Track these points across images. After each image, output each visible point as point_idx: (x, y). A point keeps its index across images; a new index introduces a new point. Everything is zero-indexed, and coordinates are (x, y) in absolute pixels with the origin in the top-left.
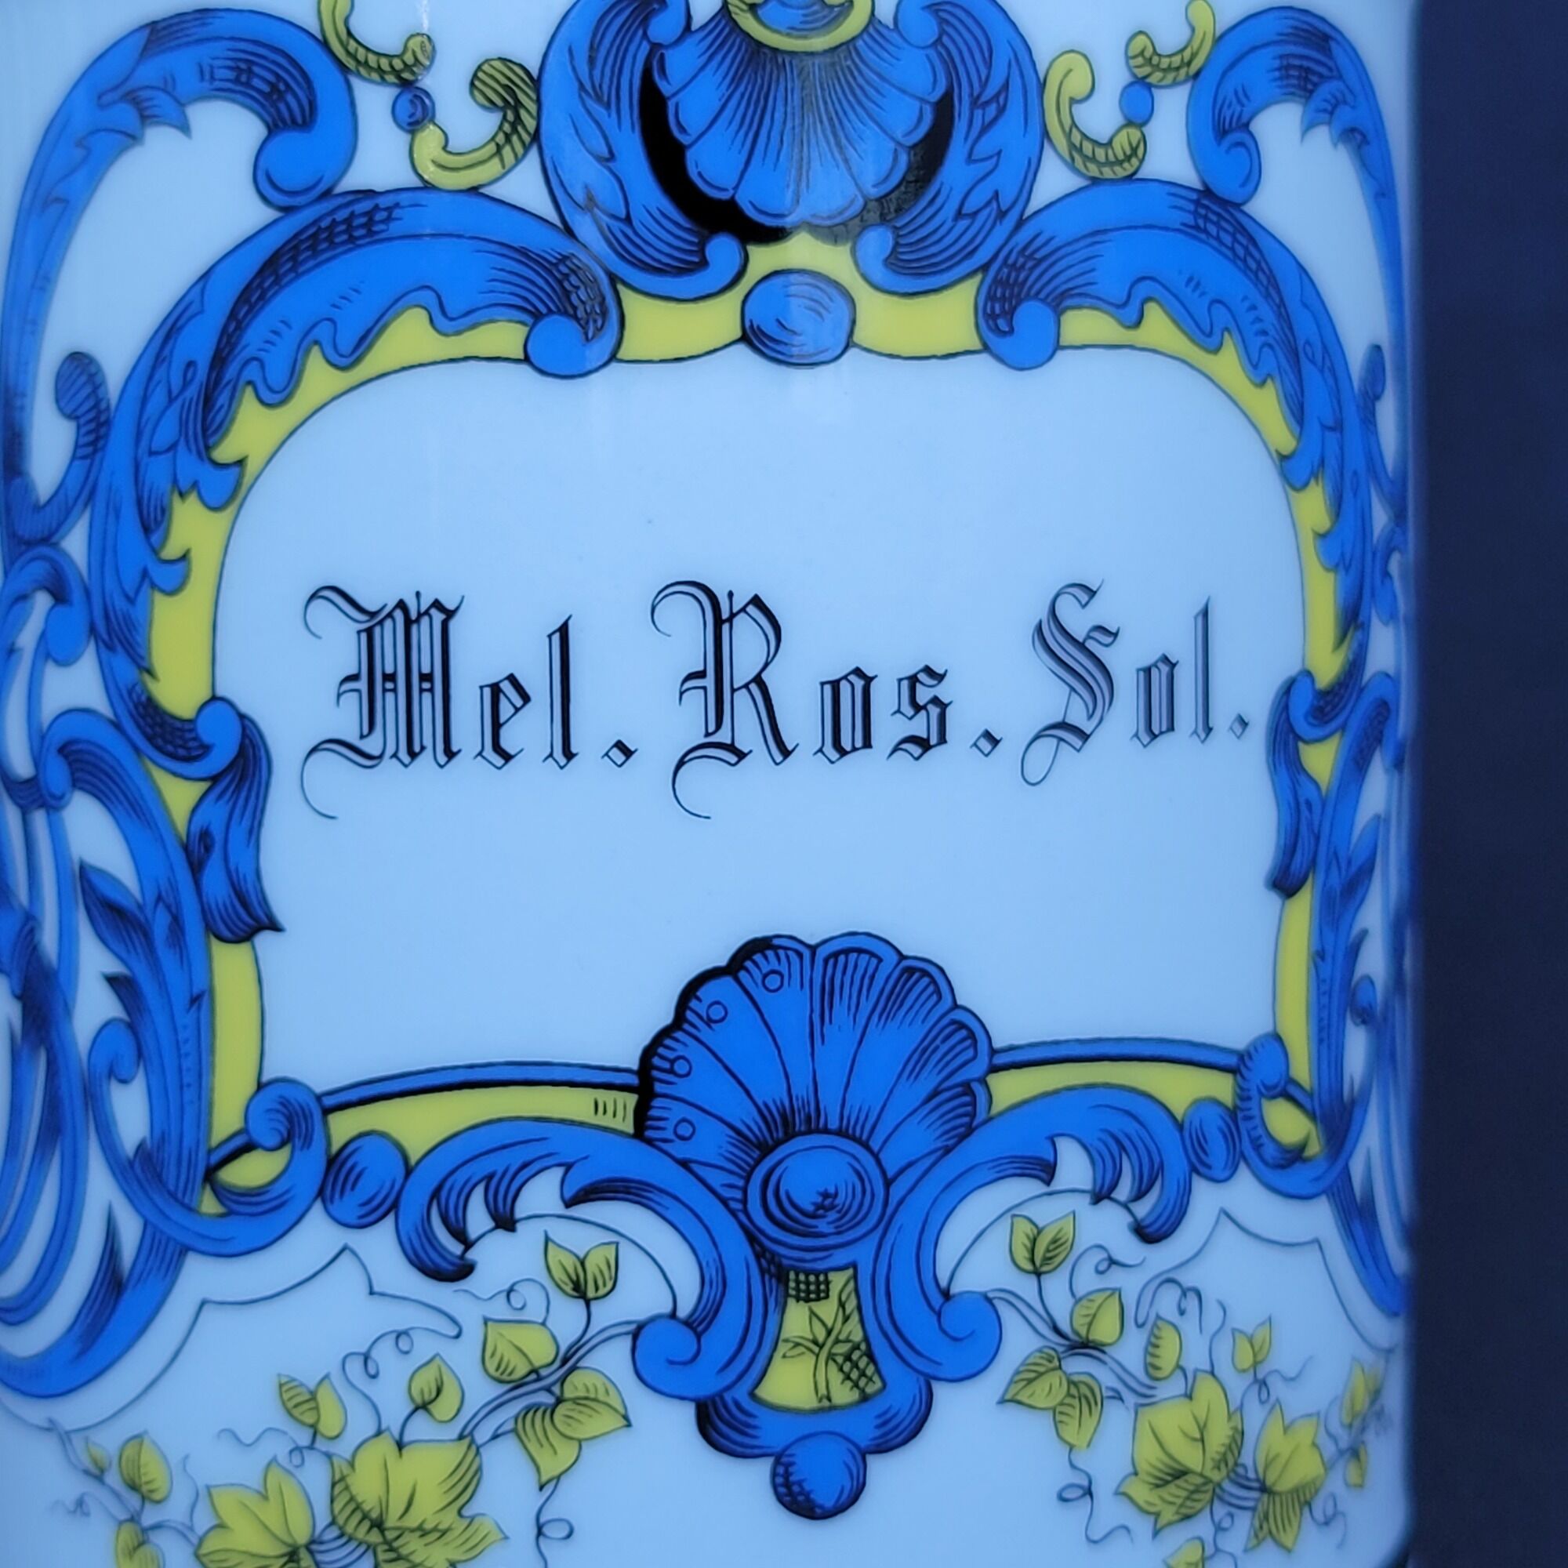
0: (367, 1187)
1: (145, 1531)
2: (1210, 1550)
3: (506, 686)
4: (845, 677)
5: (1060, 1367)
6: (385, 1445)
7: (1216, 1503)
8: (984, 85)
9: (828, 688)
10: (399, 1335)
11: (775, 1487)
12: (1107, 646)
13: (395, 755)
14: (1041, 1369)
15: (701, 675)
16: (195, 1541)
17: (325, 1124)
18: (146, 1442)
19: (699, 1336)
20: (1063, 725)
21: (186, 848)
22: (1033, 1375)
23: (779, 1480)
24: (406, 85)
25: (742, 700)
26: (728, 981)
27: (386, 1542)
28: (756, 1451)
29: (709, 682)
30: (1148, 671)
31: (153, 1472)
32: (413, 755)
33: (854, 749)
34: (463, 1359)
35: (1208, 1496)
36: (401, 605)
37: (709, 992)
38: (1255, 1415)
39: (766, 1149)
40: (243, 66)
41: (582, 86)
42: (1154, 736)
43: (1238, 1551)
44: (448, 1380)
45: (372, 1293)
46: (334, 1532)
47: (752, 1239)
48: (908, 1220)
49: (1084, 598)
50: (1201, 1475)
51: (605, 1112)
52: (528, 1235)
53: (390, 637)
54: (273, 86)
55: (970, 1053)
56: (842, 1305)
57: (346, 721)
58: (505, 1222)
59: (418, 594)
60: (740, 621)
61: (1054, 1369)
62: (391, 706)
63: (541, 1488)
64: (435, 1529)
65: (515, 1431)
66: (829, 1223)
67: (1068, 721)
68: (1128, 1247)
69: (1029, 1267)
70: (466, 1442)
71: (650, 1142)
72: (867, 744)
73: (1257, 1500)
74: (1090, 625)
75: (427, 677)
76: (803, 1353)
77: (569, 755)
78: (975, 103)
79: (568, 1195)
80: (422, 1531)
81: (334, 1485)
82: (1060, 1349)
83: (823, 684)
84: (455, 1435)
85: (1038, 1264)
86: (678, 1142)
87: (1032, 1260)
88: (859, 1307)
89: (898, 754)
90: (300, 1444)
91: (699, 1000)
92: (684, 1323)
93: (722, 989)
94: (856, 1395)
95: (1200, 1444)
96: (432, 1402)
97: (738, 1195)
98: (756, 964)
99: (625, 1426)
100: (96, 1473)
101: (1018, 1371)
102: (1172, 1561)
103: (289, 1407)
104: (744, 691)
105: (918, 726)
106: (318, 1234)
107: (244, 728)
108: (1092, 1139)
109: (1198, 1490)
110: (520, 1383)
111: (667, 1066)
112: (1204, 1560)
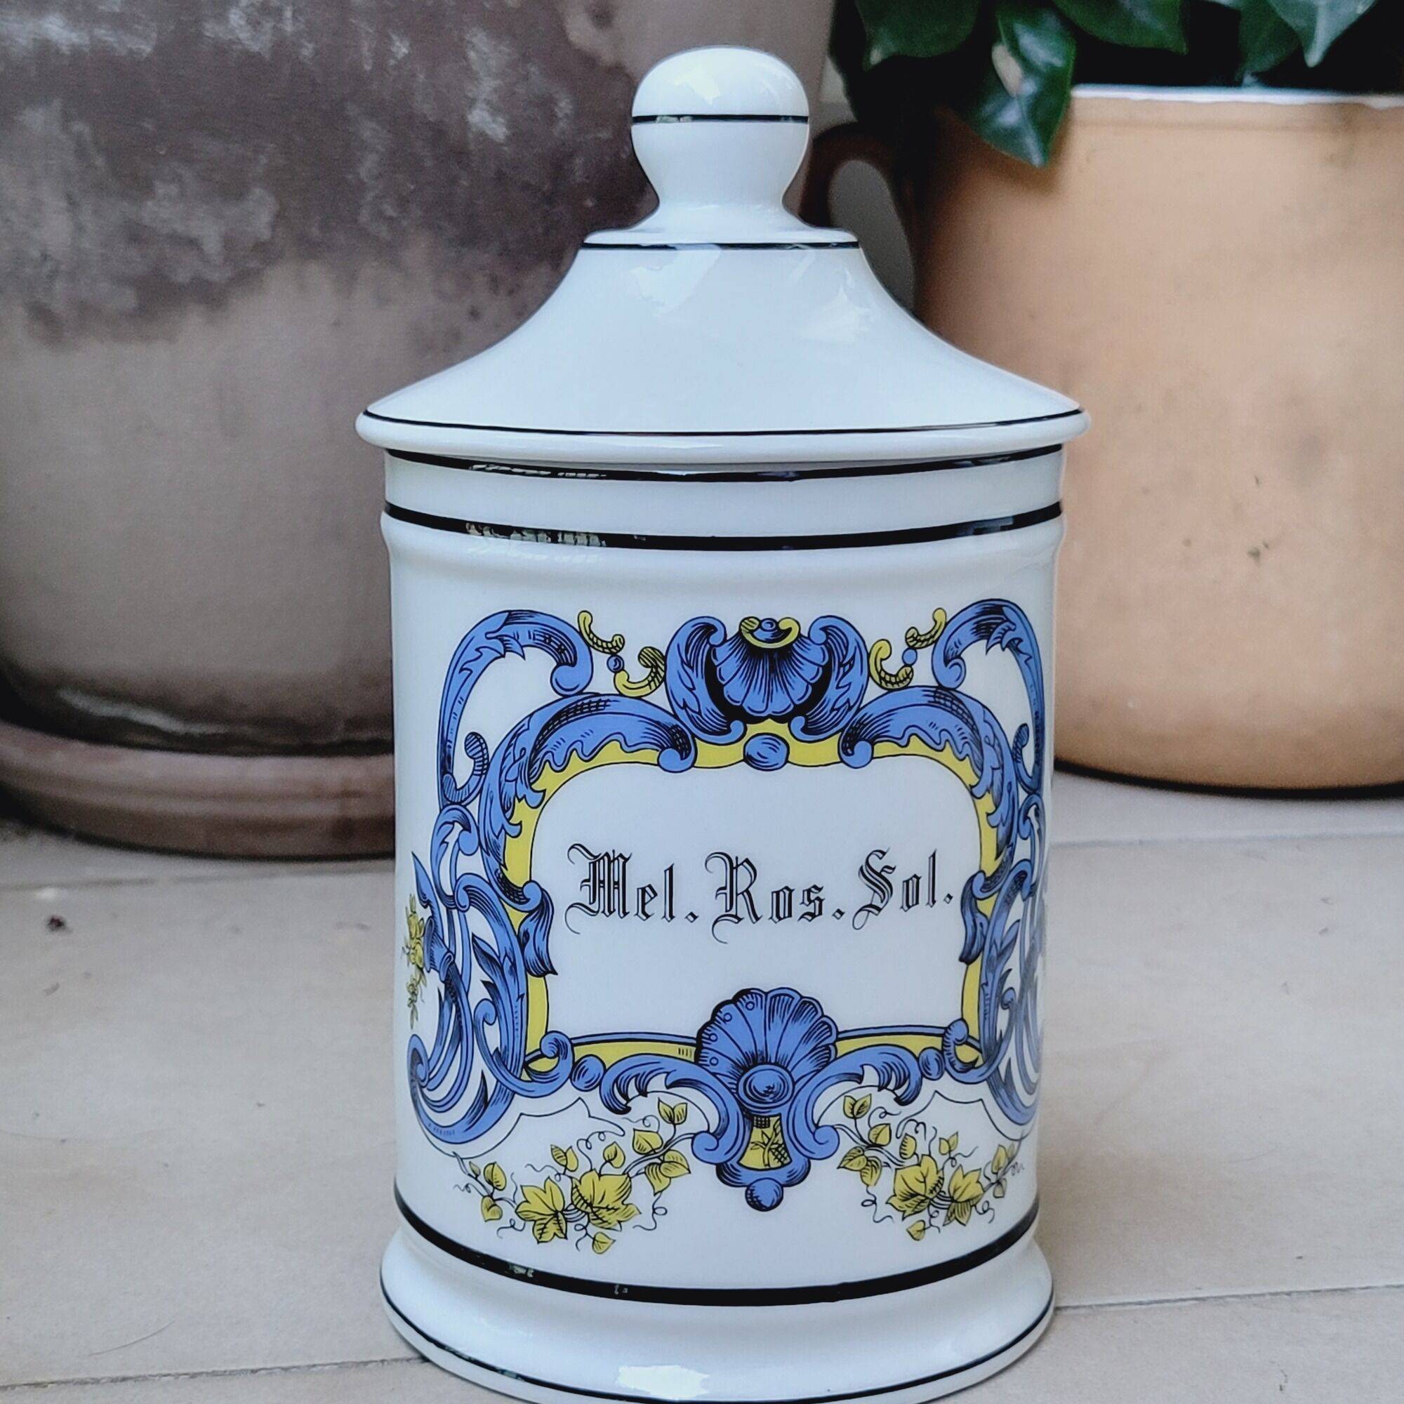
0: (588, 1077)
1: (494, 1200)
2: (927, 1225)
3: (648, 889)
4: (782, 890)
5: (863, 1155)
6: (594, 1175)
7: (931, 1207)
8: (844, 657)
9: (775, 895)
10: (600, 1133)
11: (747, 1198)
12: (890, 873)
13: (603, 912)
14: (855, 1155)
15: (725, 888)
16: (516, 1207)
17: (573, 1050)
18: (496, 1165)
19: (718, 1140)
20: (871, 906)
21: (518, 937)
22: (851, 1158)
23: (748, 1196)
24: (613, 654)
25: (741, 898)
26: (732, 1006)
27: (593, 1212)
28: (739, 1184)
29: (728, 891)
30: (907, 882)
31: (498, 1177)
32: (610, 912)
33: (785, 917)
34: (626, 1144)
35: (926, 1204)
36: (607, 854)
37: (725, 1009)
38: (949, 1170)
39: (746, 1070)
40: (547, 636)
41: (682, 661)
42: (909, 907)
43: (940, 1226)
44: (618, 1150)
45: (590, 1116)
46: (572, 1207)
47: (740, 1104)
48: (802, 1097)
49: (881, 855)
50: (924, 1196)
51: (683, 1054)
52: (652, 1098)
53: (602, 866)
54: (560, 646)
55: (829, 1034)
56: (775, 1130)
57: (584, 896)
58: (643, 1092)
59: (614, 851)
60: (741, 869)
61: (861, 1155)
62: (603, 893)
63: (655, 1194)
64: (613, 1208)
65: (645, 1173)
66: (771, 1098)
67: (873, 903)
68: (893, 1107)
69: (851, 1116)
70: (626, 1176)
71: (701, 1066)
72: (790, 915)
73: (950, 1206)
74: (883, 866)
75: (617, 883)
76: (758, 1148)
77: (672, 917)
78: (841, 665)
79: (668, 1084)
80: (607, 1208)
81: (573, 1189)
82: (864, 1148)
83: (773, 893)
84: (621, 1173)
85: (855, 1113)
86: (711, 1066)
87: (852, 1113)
88: (782, 1131)
89: (803, 919)
90: (560, 1172)
91: (721, 1012)
92: (712, 1134)
93: (730, 1008)
94: (780, 1164)
95: (923, 1184)
96: (612, 1159)
97: (735, 1087)
98: (744, 1000)
99: (687, 1174)
100: (474, 1176)
101: (845, 1156)
102: (910, 1230)
103: (556, 1157)
104: (741, 896)
105: (811, 909)
106: (568, 1093)
107: (543, 894)
108: (879, 1066)
109: (922, 1201)
110: (647, 1154)
111: (707, 1037)
112: (924, 1229)
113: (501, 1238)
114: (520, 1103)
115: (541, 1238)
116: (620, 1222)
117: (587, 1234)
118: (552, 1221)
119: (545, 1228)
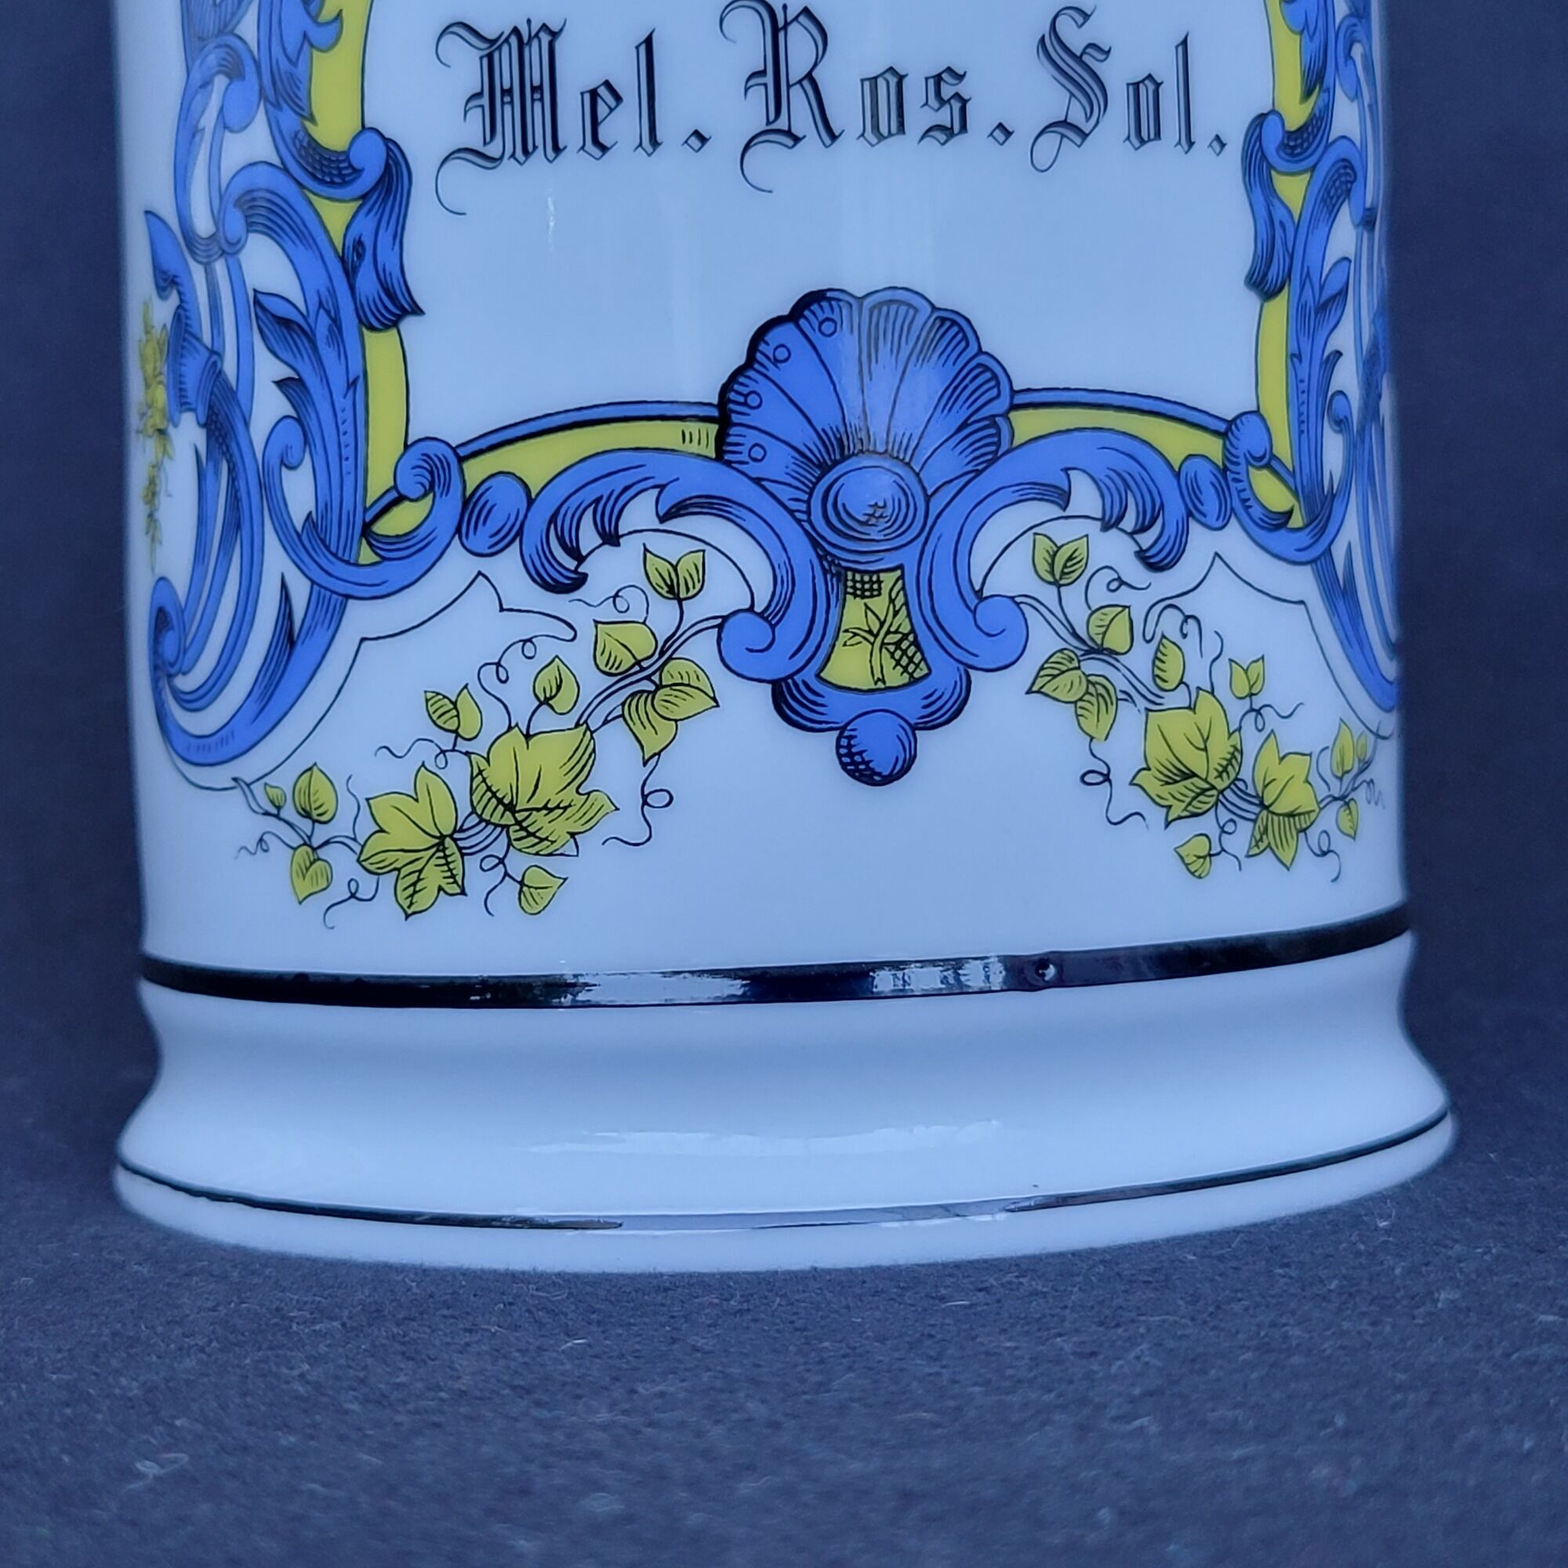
0: (495, 522)
1: (315, 851)
2: (1216, 847)
3: (603, 91)
4: (881, 75)
5: (1079, 668)
6: (516, 738)
7: (1220, 808)
9: (867, 84)
10: (525, 641)
11: (840, 756)
12: (1102, 61)
13: (513, 156)
14: (1063, 668)
15: (763, 73)
16: (358, 849)
17: (462, 471)
18: (315, 770)
19: (773, 627)
20: (1065, 123)
21: (342, 258)
22: (1057, 672)
23: (843, 751)
25: (797, 94)
26: (789, 328)
27: (518, 823)
28: (824, 726)
29: (769, 79)
30: (1136, 85)
31: (322, 795)
32: (526, 152)
33: (890, 134)
34: (579, 657)
35: (1213, 800)
36: (516, 31)
37: (775, 336)
38: (1251, 740)
39: (825, 469)
42: (1143, 142)
43: (1241, 856)
44: (566, 676)
45: (502, 609)
46: (474, 819)
47: (815, 544)
48: (947, 528)
49: (1080, 20)
50: (1205, 780)
51: (691, 441)
52: (631, 547)
53: (506, 60)
55: (995, 392)
56: (892, 601)
57: (471, 132)
58: (611, 538)
59: (529, 21)
60: (795, 30)
61: (1075, 669)
62: (508, 116)
63: (645, 764)
64: (558, 807)
65: (622, 716)
66: (880, 531)
67: (1069, 120)
68: (1135, 572)
69: (1050, 578)
70: (582, 729)
71: (728, 463)
72: (901, 130)
73: (1257, 814)
74: (1085, 43)
75: (537, 89)
76: (860, 642)
77: (655, 144)
79: (661, 513)
80: (547, 809)
81: (472, 779)
82: (1080, 652)
83: (862, 81)
84: (573, 724)
85: (1058, 577)
86: (752, 463)
87: (1052, 573)
88: (906, 603)
89: (927, 140)
90: (444, 748)
91: (767, 344)
92: (761, 615)
93: (786, 334)
94: (906, 678)
95: (1204, 753)
96: (552, 698)
97: (804, 507)
98: (813, 313)
99: (714, 707)
100: (274, 811)
101: (1042, 668)
102: (1183, 851)
103: (435, 717)
104: (798, 86)
105: (943, 117)
106: (457, 565)
107: (388, 149)
108: (1100, 476)
109: (1203, 791)
110: (625, 675)
111: (742, 399)
112: (1211, 855)
113: (333, 928)
114: (360, 618)
115: (411, 904)
116: (573, 835)
117: (506, 874)
118: (433, 861)
119: (419, 880)
